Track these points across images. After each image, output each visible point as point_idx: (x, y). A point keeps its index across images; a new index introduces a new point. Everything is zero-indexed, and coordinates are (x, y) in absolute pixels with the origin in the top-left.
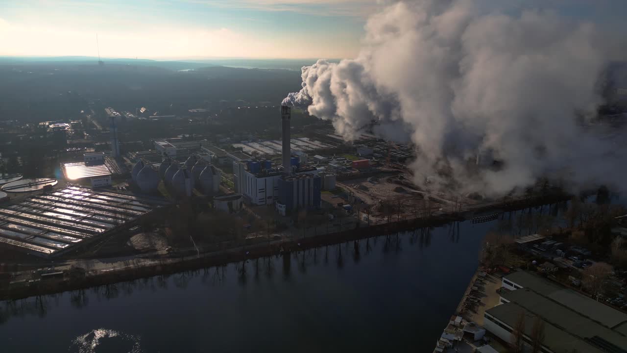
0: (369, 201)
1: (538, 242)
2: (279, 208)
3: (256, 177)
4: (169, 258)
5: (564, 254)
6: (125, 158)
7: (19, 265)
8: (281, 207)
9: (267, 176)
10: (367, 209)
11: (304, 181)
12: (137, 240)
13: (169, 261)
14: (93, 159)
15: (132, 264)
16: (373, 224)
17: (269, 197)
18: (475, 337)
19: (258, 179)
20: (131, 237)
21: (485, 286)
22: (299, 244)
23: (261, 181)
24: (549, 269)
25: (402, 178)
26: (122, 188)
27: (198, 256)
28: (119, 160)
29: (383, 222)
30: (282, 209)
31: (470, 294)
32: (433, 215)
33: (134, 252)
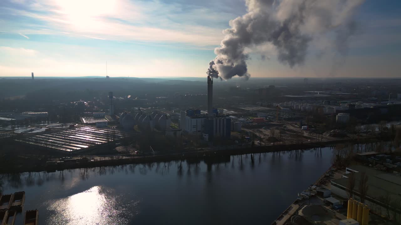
0: (262, 137)
1: (374, 155)
2: (205, 137)
3: (191, 118)
4: (137, 156)
5: (391, 161)
6: (116, 116)
7: (52, 156)
8: (206, 136)
9: (197, 118)
10: (261, 140)
11: (220, 121)
12: (119, 149)
13: (136, 157)
14: (98, 116)
15: (115, 158)
16: (263, 146)
17: (199, 131)
18: (324, 195)
19: (192, 119)
20: (116, 147)
21: (335, 175)
22: (215, 153)
23: (194, 120)
24: (380, 168)
25: (285, 127)
26: (113, 128)
27: (154, 156)
28: (113, 116)
29: (270, 145)
30: (206, 137)
31: (324, 177)
32: (304, 143)
33: (117, 153)
